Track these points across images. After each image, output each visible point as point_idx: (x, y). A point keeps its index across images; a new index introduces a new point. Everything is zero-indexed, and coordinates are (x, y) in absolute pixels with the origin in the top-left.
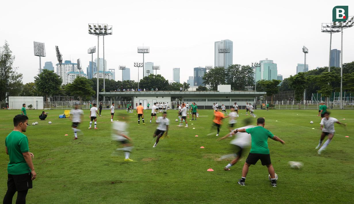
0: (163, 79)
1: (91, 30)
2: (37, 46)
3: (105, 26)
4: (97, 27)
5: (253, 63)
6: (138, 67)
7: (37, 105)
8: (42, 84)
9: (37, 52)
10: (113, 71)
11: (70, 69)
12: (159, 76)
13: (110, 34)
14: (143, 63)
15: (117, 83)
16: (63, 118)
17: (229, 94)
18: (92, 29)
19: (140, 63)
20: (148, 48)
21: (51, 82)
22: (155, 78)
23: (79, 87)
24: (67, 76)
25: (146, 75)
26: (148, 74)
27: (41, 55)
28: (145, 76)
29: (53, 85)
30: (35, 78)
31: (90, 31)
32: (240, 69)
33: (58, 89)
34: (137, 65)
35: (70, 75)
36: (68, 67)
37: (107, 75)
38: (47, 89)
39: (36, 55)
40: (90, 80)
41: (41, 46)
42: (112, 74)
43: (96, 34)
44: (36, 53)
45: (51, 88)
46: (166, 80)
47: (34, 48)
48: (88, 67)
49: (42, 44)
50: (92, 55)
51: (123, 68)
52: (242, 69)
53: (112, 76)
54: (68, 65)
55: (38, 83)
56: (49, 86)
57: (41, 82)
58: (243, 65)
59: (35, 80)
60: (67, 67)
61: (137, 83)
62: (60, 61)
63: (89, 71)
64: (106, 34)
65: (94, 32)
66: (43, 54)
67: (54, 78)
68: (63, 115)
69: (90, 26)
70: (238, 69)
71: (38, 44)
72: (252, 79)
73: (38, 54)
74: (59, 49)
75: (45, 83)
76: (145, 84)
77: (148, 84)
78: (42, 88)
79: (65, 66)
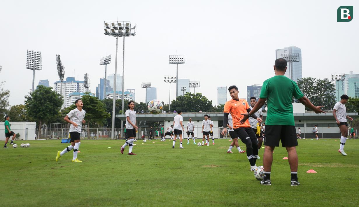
0: (204, 99)
1: (107, 29)
2: (32, 56)
3: (127, 24)
4: (116, 26)
5: (333, 76)
6: (170, 82)
7: (27, 134)
8: (36, 105)
9: (31, 64)
10: (133, 91)
11: (73, 88)
12: (199, 95)
13: (134, 35)
14: (176, 77)
15: (139, 106)
16: (67, 143)
17: (303, 115)
18: (109, 28)
19: (172, 78)
20: (184, 56)
21: (48, 103)
22: (194, 98)
23: (88, 107)
24: (68, 98)
25: (181, 94)
26: (184, 92)
27: (35, 69)
28: (178, 96)
29: (50, 107)
30: (26, 97)
31: (105, 30)
32: (315, 84)
33: (56, 113)
34: (168, 80)
35: (72, 97)
36: (70, 86)
37: (124, 97)
38: (41, 113)
39: (29, 68)
40: (102, 102)
41: (37, 55)
42: (131, 95)
43: (114, 34)
44: (29, 66)
45: (47, 112)
46: (209, 100)
47: (27, 58)
48: (98, 86)
49: (38, 54)
50: (106, 67)
51: (147, 86)
52: (318, 84)
53: (131, 99)
54: (70, 84)
55: (29, 105)
56: (44, 108)
57: (33, 103)
58: (318, 79)
59: (26, 100)
60: (68, 86)
61: (168, 105)
62: (61, 75)
63: (99, 92)
64: (127, 34)
65: (112, 32)
66: (39, 67)
67: (52, 97)
68: (67, 139)
69: (106, 24)
70: (312, 84)
71: (33, 53)
72: (333, 99)
73: (31, 67)
74: (61, 59)
75: (40, 105)
76: (179, 106)
77: (184, 107)
78: (35, 112)
79: (67, 84)
